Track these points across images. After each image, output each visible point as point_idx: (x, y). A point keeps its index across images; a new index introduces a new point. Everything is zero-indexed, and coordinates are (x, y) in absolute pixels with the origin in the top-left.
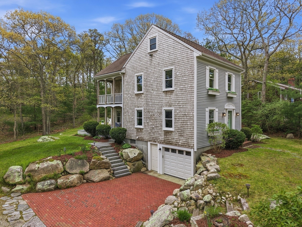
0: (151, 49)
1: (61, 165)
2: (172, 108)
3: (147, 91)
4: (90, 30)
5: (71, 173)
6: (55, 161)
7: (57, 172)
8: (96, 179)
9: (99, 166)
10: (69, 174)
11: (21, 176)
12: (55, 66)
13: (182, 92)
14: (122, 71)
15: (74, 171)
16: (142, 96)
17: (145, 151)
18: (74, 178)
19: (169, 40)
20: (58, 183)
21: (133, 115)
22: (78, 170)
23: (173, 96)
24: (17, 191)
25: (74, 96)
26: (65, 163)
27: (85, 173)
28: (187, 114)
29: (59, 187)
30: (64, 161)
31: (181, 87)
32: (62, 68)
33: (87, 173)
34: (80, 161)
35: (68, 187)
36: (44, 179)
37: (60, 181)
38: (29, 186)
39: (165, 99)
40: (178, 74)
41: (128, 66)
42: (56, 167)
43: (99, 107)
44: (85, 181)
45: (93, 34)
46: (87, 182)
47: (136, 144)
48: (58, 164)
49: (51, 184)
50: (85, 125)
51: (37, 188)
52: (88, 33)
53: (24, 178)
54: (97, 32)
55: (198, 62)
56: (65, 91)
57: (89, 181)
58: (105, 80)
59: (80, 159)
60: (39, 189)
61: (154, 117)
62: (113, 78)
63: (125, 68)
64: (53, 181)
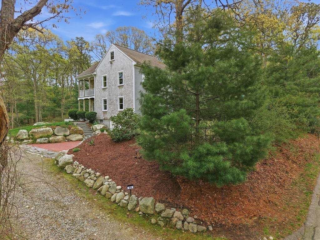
0: (111, 59)
1: (52, 130)
2: (123, 96)
3: (109, 86)
4: (77, 38)
5: (58, 135)
6: (48, 128)
7: (49, 134)
8: (74, 139)
9: (76, 132)
10: (57, 136)
11: (27, 135)
12: (46, 69)
13: (128, 86)
14: (94, 73)
15: (60, 134)
16: (107, 90)
17: (108, 126)
18: (60, 138)
19: (121, 54)
20: (50, 139)
21: (101, 103)
22: (62, 134)
23: (123, 89)
24: (25, 143)
25: (62, 95)
26: (54, 129)
27: (67, 136)
28: (130, 99)
29: (50, 141)
30: (53, 129)
31: (127, 83)
32: (52, 71)
33: (68, 135)
34: (63, 129)
35: (56, 142)
36: (41, 137)
37: (51, 138)
38: (32, 140)
39: (119, 91)
40: (125, 75)
41: (98, 70)
42: (49, 131)
43: (80, 100)
44: (67, 140)
45: (79, 42)
46: (68, 141)
47: (103, 123)
48: (50, 130)
49: (46, 140)
50: (69, 112)
51: (37, 142)
52: (75, 40)
53: (29, 136)
54: (83, 40)
55: (135, 68)
56: (55, 90)
57: (69, 140)
58: (84, 79)
59: (64, 127)
60: (38, 142)
61: (113, 103)
62: (89, 78)
63: (96, 71)
64: (47, 138)
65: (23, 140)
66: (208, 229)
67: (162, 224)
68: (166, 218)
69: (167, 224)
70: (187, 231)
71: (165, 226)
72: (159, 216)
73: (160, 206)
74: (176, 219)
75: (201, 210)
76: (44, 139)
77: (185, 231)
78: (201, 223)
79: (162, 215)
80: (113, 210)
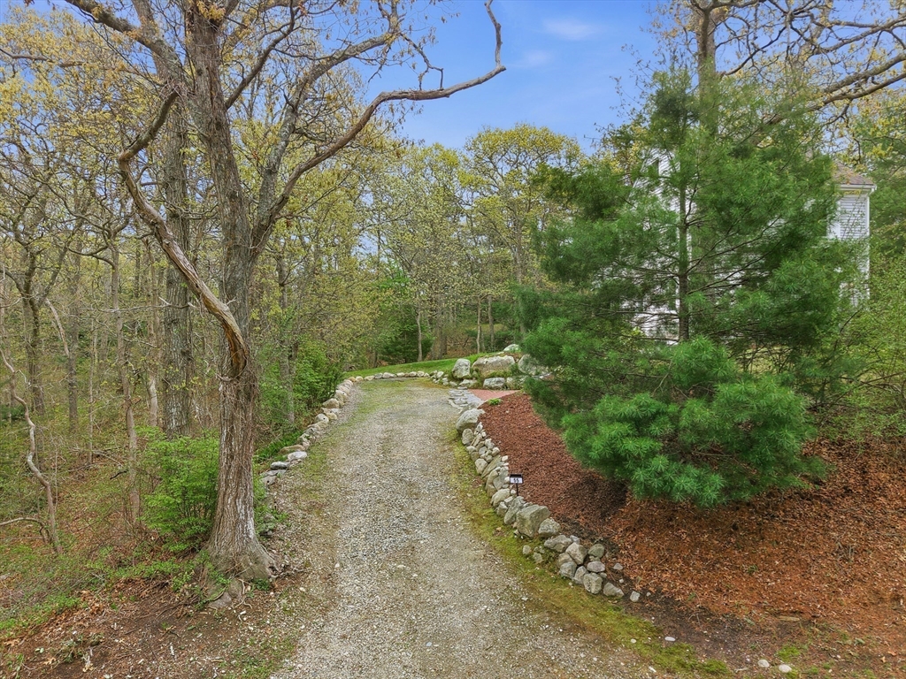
1: (513, 362)
5: (524, 373)
6: (506, 356)
7: (507, 370)
11: (469, 370)
20: (507, 381)
24: (464, 385)
26: (517, 360)
29: (507, 385)
30: (515, 360)
35: (518, 388)
36: (492, 376)
37: (509, 380)
38: (476, 381)
42: (507, 363)
48: (510, 361)
49: (500, 382)
51: (484, 385)
53: (471, 371)
60: (486, 386)
64: (501, 379)
65: (462, 379)
66: (627, 596)
67: (539, 558)
68: (552, 551)
69: (547, 562)
70: (579, 585)
71: (542, 565)
72: (539, 544)
73: (550, 525)
74: (567, 557)
75: (643, 558)
76: (497, 379)
77: (574, 584)
78: (621, 581)
79: (546, 543)
80: (482, 517)
